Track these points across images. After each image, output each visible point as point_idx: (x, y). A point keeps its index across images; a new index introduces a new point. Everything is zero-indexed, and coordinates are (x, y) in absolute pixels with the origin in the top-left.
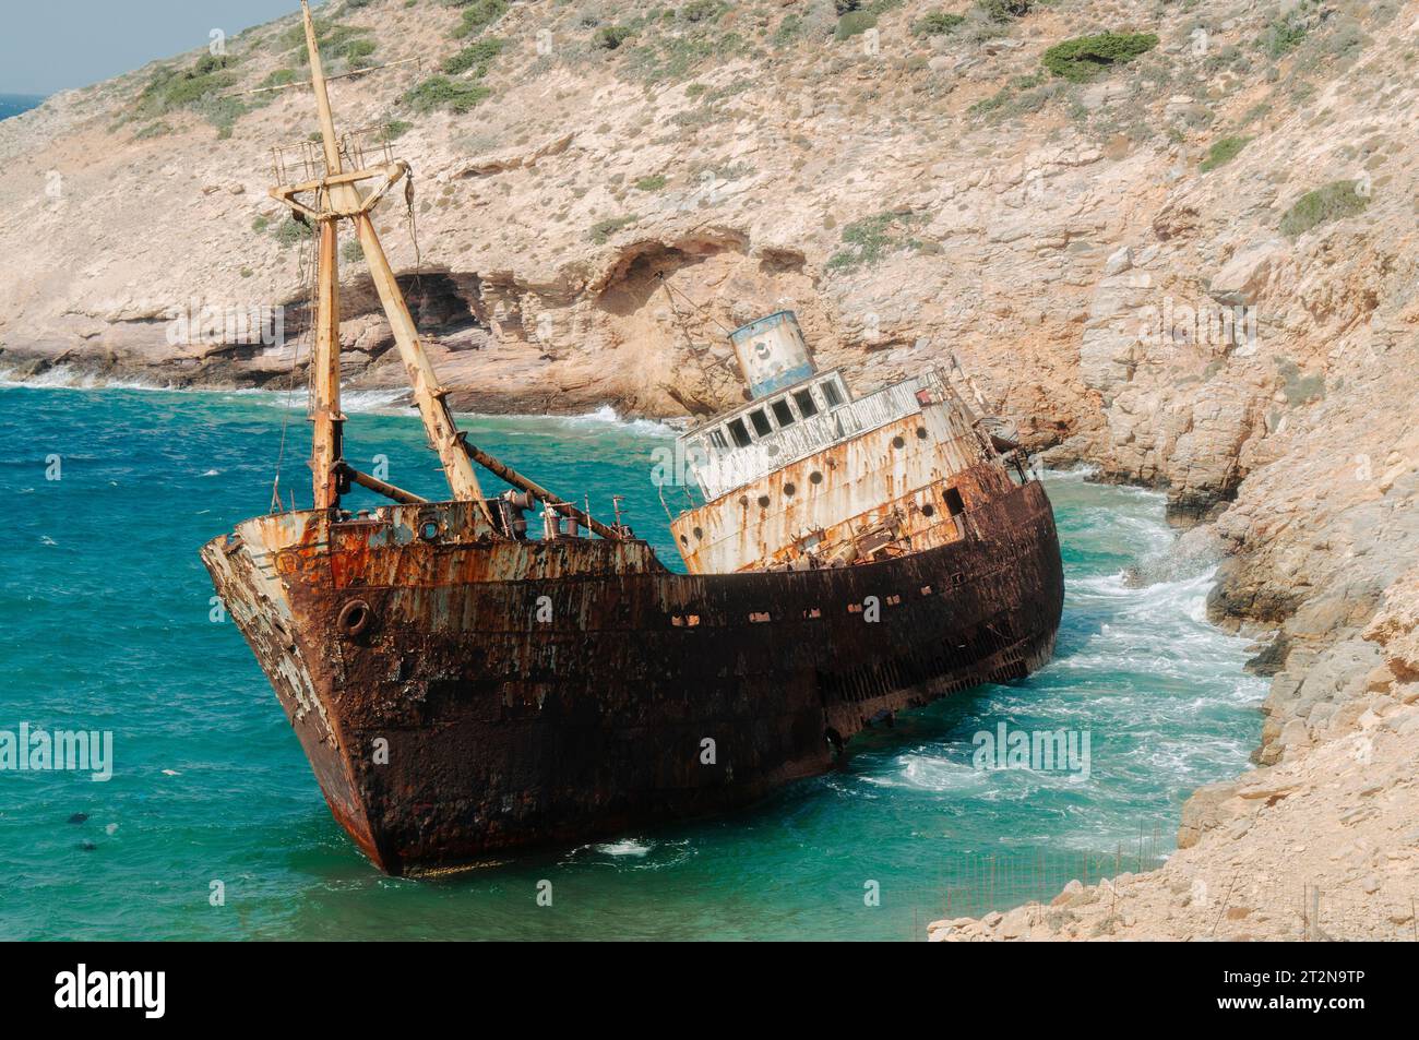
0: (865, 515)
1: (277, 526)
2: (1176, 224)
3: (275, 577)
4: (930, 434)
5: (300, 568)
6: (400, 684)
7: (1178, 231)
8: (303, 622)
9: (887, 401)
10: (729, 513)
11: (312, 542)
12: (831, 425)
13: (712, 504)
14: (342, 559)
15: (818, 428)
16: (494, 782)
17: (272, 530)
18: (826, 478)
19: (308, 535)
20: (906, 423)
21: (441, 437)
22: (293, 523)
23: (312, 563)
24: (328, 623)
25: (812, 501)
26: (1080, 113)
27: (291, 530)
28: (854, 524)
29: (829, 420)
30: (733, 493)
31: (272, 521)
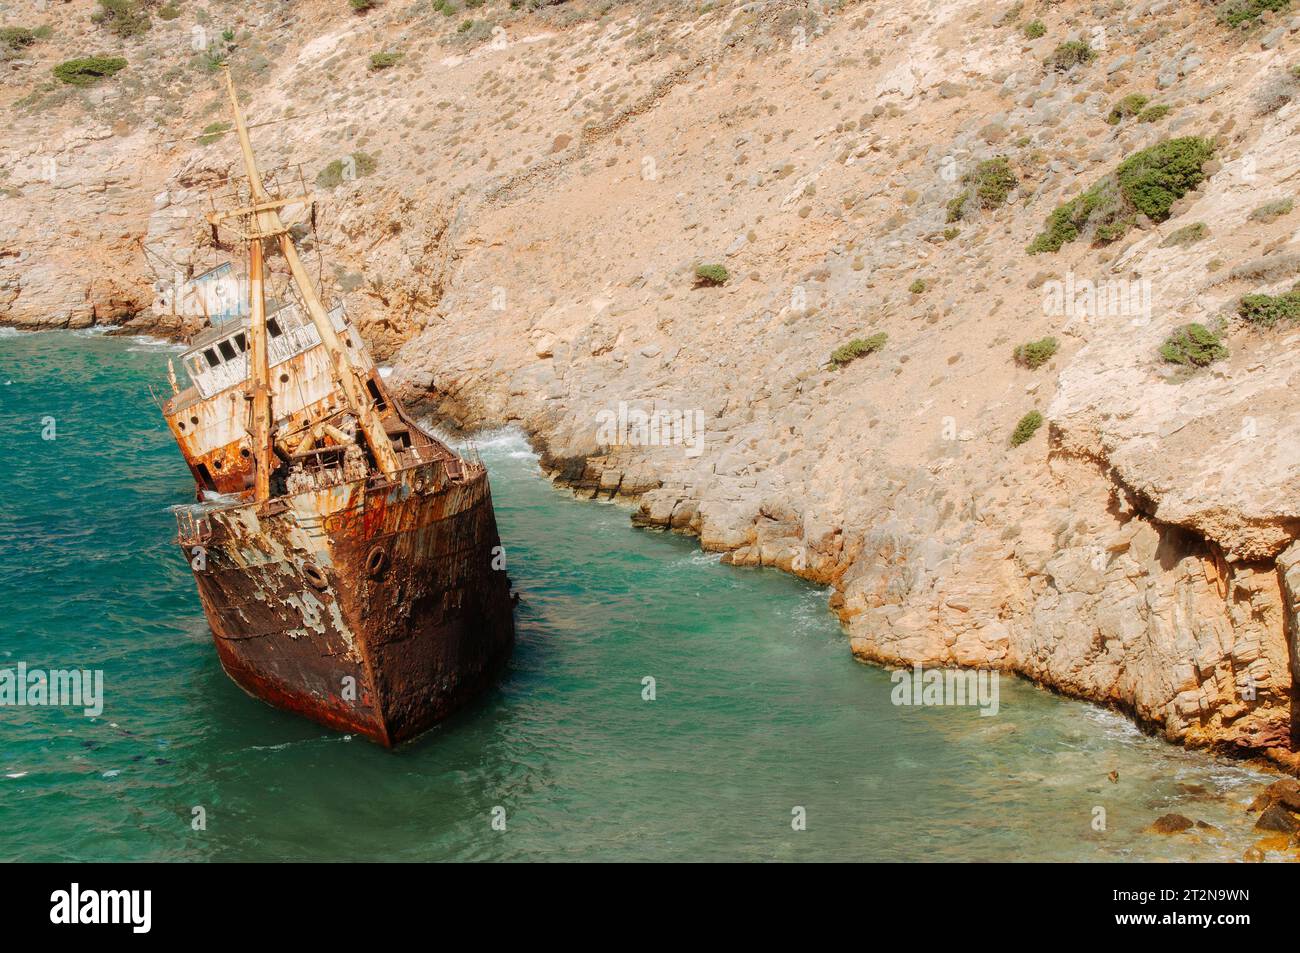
0: (319, 402)
1: (330, 495)
2: (198, 177)
3: (322, 535)
4: (353, 343)
5: (344, 527)
6: (398, 607)
7: (198, 182)
8: (341, 569)
10: (221, 407)
11: (354, 505)
12: (292, 342)
13: (207, 400)
14: (371, 516)
15: (283, 344)
16: (439, 669)
17: (325, 500)
18: (291, 378)
19: (352, 500)
22: (342, 492)
23: (353, 522)
24: (361, 567)
25: (283, 394)
27: (340, 498)
28: (312, 409)
29: (290, 338)
30: (223, 392)
31: (326, 491)
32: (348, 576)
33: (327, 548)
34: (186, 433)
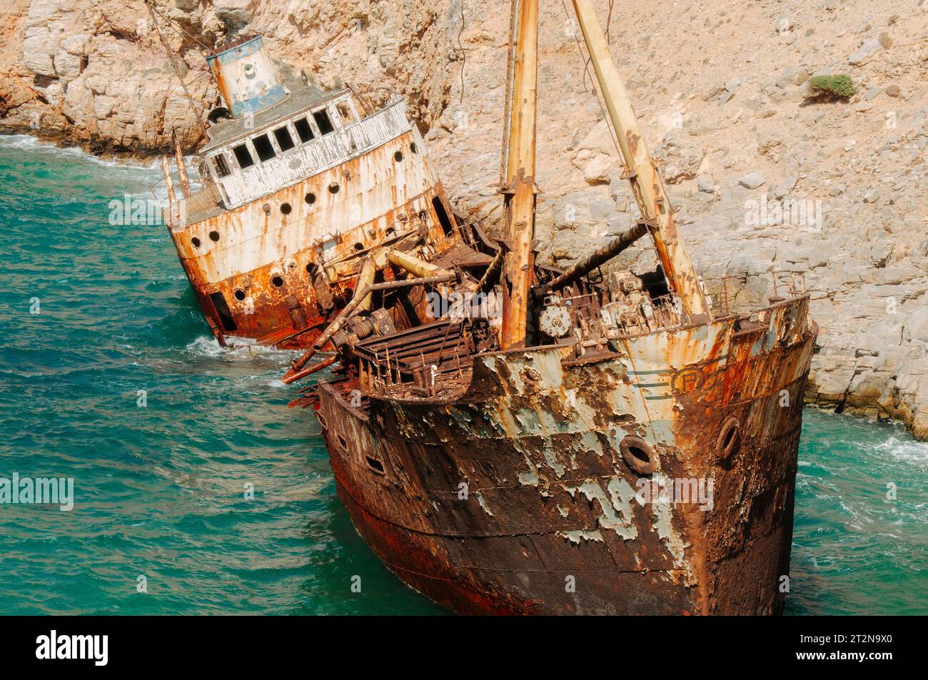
0: (375, 221)
1: (688, 339)
3: (667, 396)
4: (419, 149)
5: (699, 387)
6: (739, 506)
8: (689, 447)
9: (388, 120)
10: (251, 220)
11: (717, 356)
12: (346, 142)
13: (233, 211)
14: (732, 372)
15: (335, 144)
17: (682, 345)
18: (342, 189)
19: (716, 348)
20: (403, 139)
21: (663, 212)
22: (706, 335)
23: (711, 381)
24: (710, 446)
25: (330, 209)
27: (702, 344)
28: (367, 229)
29: (344, 136)
30: (255, 201)
31: (685, 333)
32: (694, 460)
33: (670, 416)
34: (203, 250)
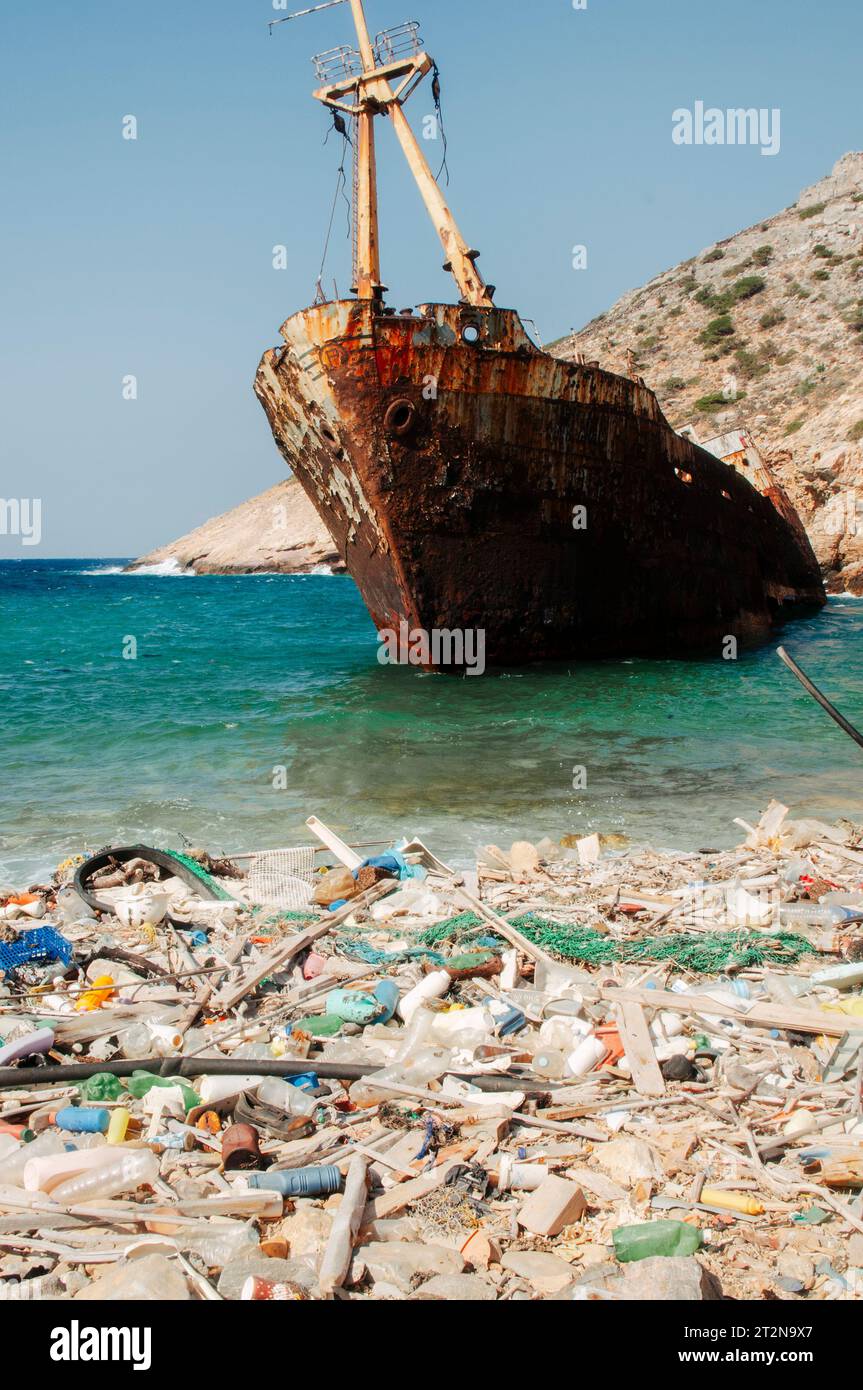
1: (320, 318)
2: (776, 459)
3: (322, 374)
4: (751, 463)
5: (345, 361)
6: (446, 489)
7: (776, 463)
8: (350, 419)
9: (723, 443)
11: (356, 334)
14: (386, 355)
16: (536, 594)
17: (317, 323)
19: (352, 326)
20: (736, 456)
21: (472, 290)
22: (336, 313)
23: (357, 357)
24: (374, 421)
26: (715, 425)
27: (334, 322)
31: (315, 311)
32: (357, 430)
33: (329, 391)
